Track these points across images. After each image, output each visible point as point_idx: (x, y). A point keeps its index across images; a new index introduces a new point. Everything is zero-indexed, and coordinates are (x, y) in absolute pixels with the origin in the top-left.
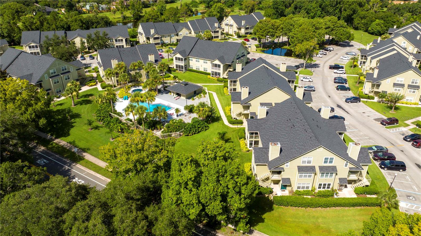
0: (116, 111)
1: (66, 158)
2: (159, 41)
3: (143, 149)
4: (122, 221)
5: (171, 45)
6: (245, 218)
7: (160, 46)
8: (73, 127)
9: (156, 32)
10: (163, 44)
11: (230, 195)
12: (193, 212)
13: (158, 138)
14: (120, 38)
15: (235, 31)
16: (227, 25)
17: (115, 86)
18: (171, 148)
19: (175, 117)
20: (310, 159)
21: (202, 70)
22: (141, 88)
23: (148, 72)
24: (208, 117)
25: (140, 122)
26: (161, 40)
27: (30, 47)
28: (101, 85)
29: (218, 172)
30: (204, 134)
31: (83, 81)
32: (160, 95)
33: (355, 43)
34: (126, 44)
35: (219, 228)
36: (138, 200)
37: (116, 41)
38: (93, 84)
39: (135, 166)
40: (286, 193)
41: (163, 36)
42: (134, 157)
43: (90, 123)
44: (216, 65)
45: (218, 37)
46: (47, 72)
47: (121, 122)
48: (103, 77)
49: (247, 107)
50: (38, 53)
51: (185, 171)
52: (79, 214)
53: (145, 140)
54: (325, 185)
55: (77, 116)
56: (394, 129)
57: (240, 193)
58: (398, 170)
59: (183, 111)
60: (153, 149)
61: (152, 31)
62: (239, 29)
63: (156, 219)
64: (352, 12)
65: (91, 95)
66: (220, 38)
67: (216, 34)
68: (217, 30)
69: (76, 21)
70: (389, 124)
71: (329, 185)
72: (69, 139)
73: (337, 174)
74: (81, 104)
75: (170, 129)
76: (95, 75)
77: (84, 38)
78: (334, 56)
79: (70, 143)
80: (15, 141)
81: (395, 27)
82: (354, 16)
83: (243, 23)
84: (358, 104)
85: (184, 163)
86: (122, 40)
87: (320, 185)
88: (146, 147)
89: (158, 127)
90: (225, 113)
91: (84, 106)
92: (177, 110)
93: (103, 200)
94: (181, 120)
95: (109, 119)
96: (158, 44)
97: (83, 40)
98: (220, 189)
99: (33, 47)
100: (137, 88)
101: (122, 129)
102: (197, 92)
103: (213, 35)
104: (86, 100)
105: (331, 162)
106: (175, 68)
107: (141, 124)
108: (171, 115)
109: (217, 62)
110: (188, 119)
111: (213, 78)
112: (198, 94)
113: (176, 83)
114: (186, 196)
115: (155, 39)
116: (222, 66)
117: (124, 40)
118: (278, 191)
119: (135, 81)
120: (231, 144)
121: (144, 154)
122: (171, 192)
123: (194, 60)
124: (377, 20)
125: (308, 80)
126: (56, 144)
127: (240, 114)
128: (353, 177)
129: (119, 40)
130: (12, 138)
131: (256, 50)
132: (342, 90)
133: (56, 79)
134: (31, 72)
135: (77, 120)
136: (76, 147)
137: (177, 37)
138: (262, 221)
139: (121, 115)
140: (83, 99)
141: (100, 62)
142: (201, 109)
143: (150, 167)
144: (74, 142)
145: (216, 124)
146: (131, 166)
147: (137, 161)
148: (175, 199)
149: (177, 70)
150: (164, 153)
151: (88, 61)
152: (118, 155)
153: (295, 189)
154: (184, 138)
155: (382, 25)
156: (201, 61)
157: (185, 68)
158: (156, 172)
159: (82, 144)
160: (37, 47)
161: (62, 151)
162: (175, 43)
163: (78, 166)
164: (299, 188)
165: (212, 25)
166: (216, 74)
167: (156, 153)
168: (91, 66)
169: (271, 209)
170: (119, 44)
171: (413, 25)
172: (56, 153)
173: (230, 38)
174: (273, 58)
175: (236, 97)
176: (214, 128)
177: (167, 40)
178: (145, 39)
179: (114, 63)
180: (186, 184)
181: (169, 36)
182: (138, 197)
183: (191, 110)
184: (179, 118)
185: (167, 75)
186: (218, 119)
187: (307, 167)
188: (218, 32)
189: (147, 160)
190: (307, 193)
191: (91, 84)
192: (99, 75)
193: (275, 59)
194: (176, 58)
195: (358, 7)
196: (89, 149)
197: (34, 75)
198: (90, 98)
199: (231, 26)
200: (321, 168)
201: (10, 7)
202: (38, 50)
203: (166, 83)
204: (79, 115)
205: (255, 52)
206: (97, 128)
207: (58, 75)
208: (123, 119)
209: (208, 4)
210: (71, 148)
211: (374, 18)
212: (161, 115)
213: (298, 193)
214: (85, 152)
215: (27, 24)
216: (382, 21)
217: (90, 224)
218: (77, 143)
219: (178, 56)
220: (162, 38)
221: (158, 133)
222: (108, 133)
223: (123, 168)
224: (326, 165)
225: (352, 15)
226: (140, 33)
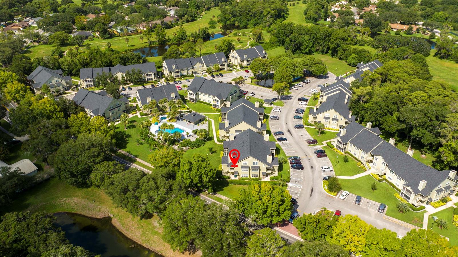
0: (151, 133)
1: (127, 160)
2: (179, 74)
3: (168, 157)
4: (161, 183)
5: (188, 76)
6: (211, 186)
7: (180, 77)
8: (128, 143)
9: (177, 68)
10: (182, 76)
11: (203, 176)
12: (188, 182)
13: (175, 150)
14: (150, 73)
15: (239, 63)
16: (233, 57)
17: (149, 115)
18: (181, 156)
19: (186, 137)
20: (246, 163)
21: (207, 102)
22: (166, 116)
23: (171, 107)
24: (205, 138)
25: (165, 141)
26: (181, 73)
27: (86, 81)
28: (140, 113)
29: (198, 166)
30: (202, 148)
31: (129, 110)
32: (178, 121)
33: (332, 75)
34: (154, 77)
35: (202, 192)
36: (166, 177)
37: (147, 75)
38: (135, 112)
39: (165, 164)
40: (237, 178)
41: (182, 70)
42: (164, 160)
43: (138, 141)
44: (216, 100)
45: (224, 69)
46: (108, 108)
47: (155, 140)
48: (141, 107)
49: (228, 133)
50: (92, 85)
51: (185, 166)
52: (145, 181)
53: (169, 153)
54: (255, 175)
55: (129, 136)
56: (313, 146)
57: (207, 175)
58: (299, 169)
59: (191, 133)
60: (173, 157)
61: (174, 67)
62: (242, 61)
63: (173, 184)
64: (336, 46)
65: (135, 121)
66: (226, 70)
67: (223, 67)
68: (224, 64)
69: (116, 58)
70: (311, 143)
71: (257, 175)
72: (127, 150)
73: (260, 170)
74: (130, 128)
75: (183, 145)
76: (134, 105)
77: (124, 72)
78: (308, 88)
79: (128, 152)
80: (108, 152)
81: (362, 63)
82: (338, 49)
83: (245, 56)
84: (302, 129)
85: (185, 163)
86: (151, 75)
87: (253, 175)
88: (169, 156)
89: (176, 143)
90: (216, 135)
91: (131, 129)
92: (187, 133)
93: (153, 177)
94: (189, 139)
95: (148, 138)
96: (178, 76)
97: (123, 74)
98: (199, 173)
99: (88, 81)
100: (164, 116)
101: (156, 145)
102: (202, 120)
103: (220, 67)
104: (132, 125)
105: (257, 164)
106: (189, 100)
107: (166, 142)
108: (184, 135)
109: (216, 98)
110: (193, 139)
111: (214, 108)
112: (202, 121)
113: (189, 113)
114: (185, 176)
115: (176, 72)
116: (219, 101)
117: (153, 75)
118: (233, 177)
119: (162, 111)
120: (216, 154)
121: (169, 159)
122: (179, 174)
123: (202, 95)
124: (354, 54)
125: (277, 111)
126: (120, 153)
127: (224, 136)
128: (270, 172)
129: (149, 75)
130: (108, 150)
131: (251, 82)
132: (296, 118)
133: (113, 111)
134: (98, 107)
135: (130, 138)
136: (131, 154)
137: (192, 70)
138: (223, 190)
139: (154, 136)
140: (130, 124)
141: (139, 97)
142: (201, 133)
143: (171, 165)
144: (130, 151)
145: (209, 142)
146: (163, 164)
147: (166, 162)
148: (181, 177)
149: (190, 101)
150: (178, 158)
151: (127, 92)
152: (157, 159)
153: (241, 177)
154: (190, 150)
155: (356, 59)
156: (207, 96)
157: (196, 100)
158: (174, 167)
159: (134, 153)
160: (91, 81)
161: (124, 157)
162: (191, 75)
163: (134, 164)
164: (243, 176)
165: (220, 60)
166: (216, 106)
167: (174, 158)
168: (130, 97)
169: (227, 185)
170: (149, 77)
171: (371, 64)
172: (120, 157)
173: (235, 69)
174: (261, 89)
175: (221, 126)
176: (209, 144)
177: (184, 73)
178: (168, 72)
179: (149, 99)
180: (186, 171)
181: (186, 69)
182: (166, 176)
183: (195, 132)
184: (189, 138)
185: (183, 106)
186: (211, 139)
187: (245, 166)
188: (224, 65)
189: (170, 162)
190: (246, 179)
191: (133, 113)
192: (137, 105)
193: (263, 91)
194: (190, 93)
195: (342, 42)
196: (138, 156)
197: (100, 109)
198: (135, 124)
199: (236, 58)
200: (252, 167)
201: (58, 36)
202: (92, 83)
203: (182, 112)
204: (130, 135)
205: (250, 84)
206: (141, 144)
207: (114, 109)
208: (156, 138)
209: (225, 23)
210: (128, 155)
211: (352, 52)
212: (177, 137)
213: (243, 179)
214: (137, 157)
215: (81, 61)
216: (357, 56)
217: (150, 183)
218: (132, 152)
219: (191, 92)
220: (182, 72)
221: (176, 147)
222: (149, 147)
223: (160, 165)
224: (254, 165)
225: (336, 48)
226: (164, 67)
